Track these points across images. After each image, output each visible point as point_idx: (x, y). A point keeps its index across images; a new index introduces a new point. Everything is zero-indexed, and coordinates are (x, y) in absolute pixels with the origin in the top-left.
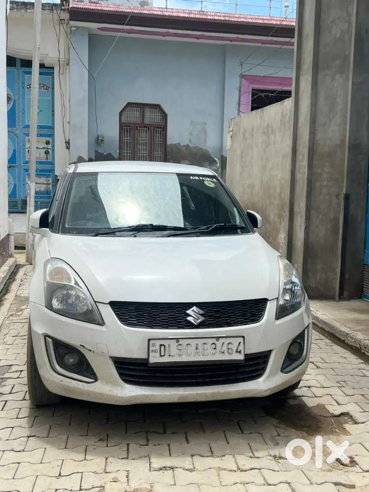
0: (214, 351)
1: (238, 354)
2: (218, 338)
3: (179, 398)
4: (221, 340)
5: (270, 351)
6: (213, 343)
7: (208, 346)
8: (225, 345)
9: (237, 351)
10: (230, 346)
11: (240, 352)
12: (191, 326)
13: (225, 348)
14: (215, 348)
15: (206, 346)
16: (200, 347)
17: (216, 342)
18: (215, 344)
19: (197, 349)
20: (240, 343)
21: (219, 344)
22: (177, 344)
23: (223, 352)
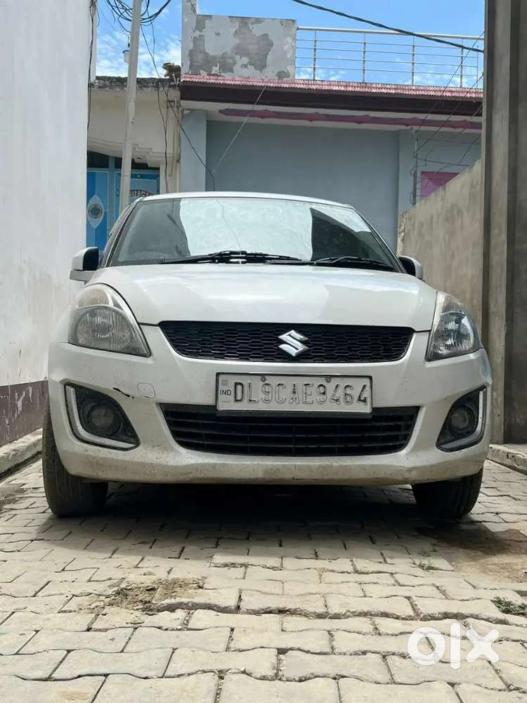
0: (321, 398)
1: (362, 404)
2: (329, 377)
3: (266, 472)
4: (334, 382)
5: (417, 408)
6: (321, 385)
7: (313, 390)
8: (341, 390)
9: (359, 399)
10: (348, 391)
11: (365, 401)
12: (287, 357)
13: (340, 393)
14: (324, 393)
15: (309, 390)
16: (300, 389)
17: (325, 383)
18: (324, 387)
19: (294, 392)
20: (364, 386)
21: (330, 386)
22: (264, 383)
23: (337, 400)
